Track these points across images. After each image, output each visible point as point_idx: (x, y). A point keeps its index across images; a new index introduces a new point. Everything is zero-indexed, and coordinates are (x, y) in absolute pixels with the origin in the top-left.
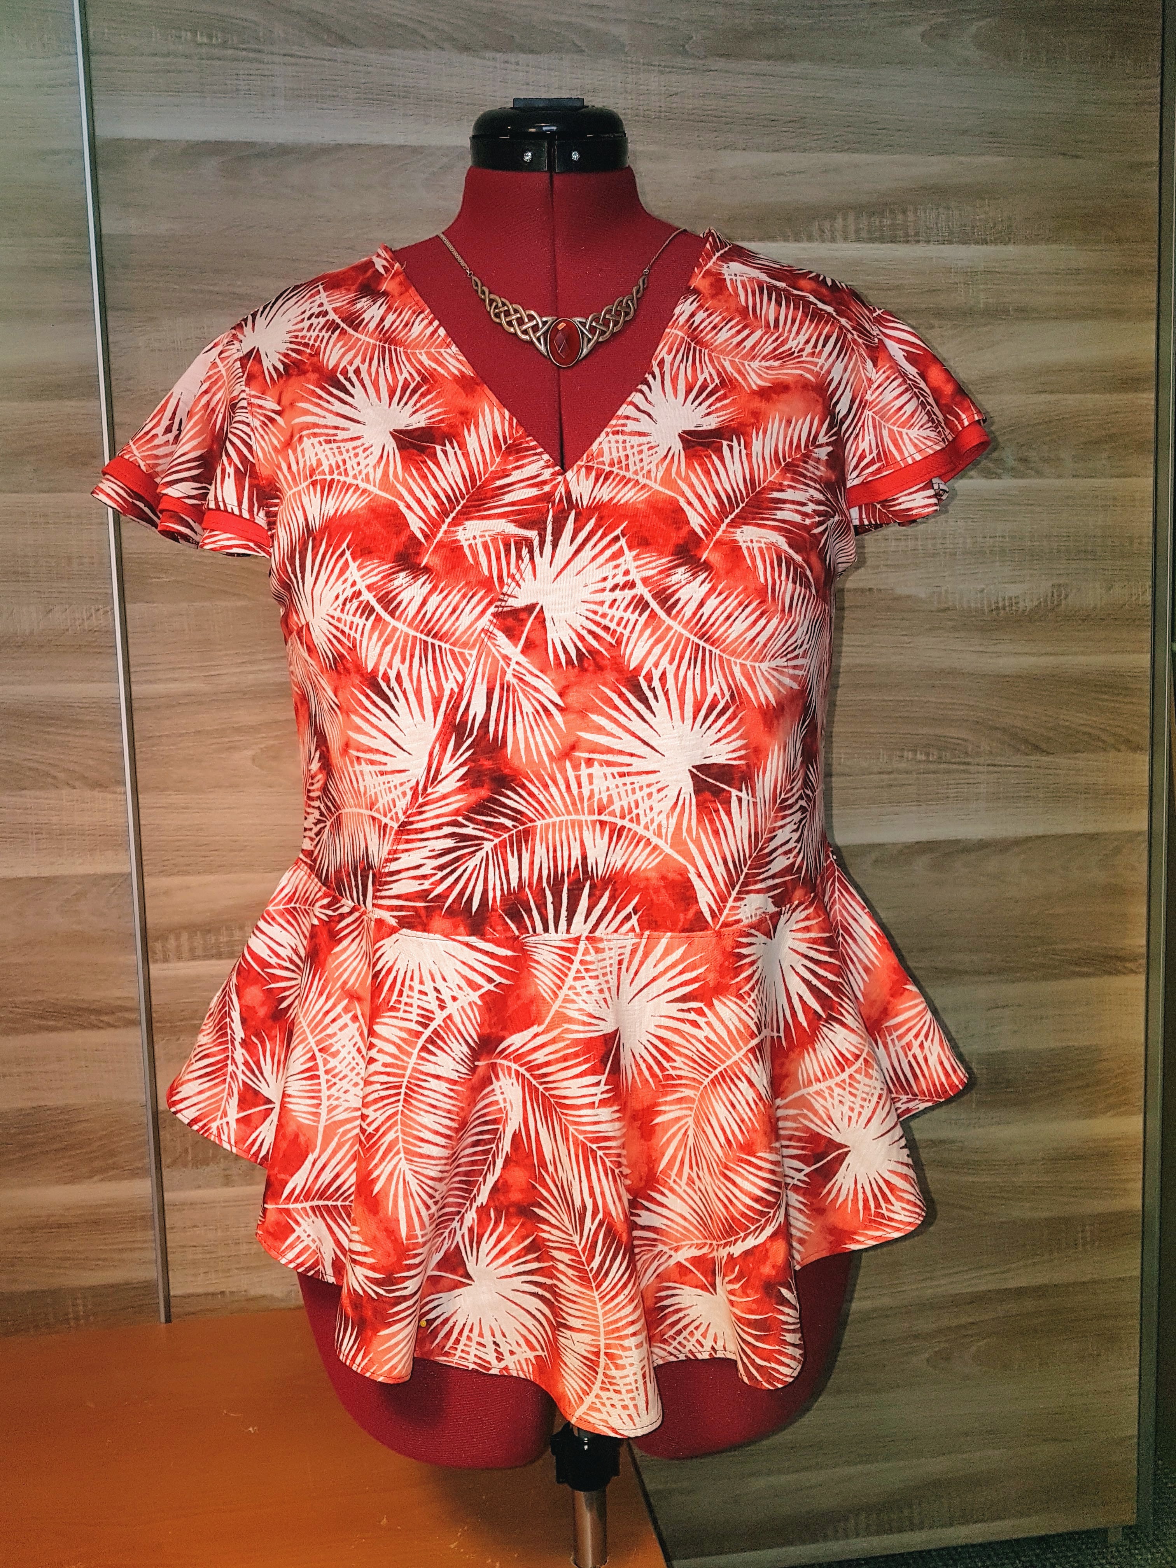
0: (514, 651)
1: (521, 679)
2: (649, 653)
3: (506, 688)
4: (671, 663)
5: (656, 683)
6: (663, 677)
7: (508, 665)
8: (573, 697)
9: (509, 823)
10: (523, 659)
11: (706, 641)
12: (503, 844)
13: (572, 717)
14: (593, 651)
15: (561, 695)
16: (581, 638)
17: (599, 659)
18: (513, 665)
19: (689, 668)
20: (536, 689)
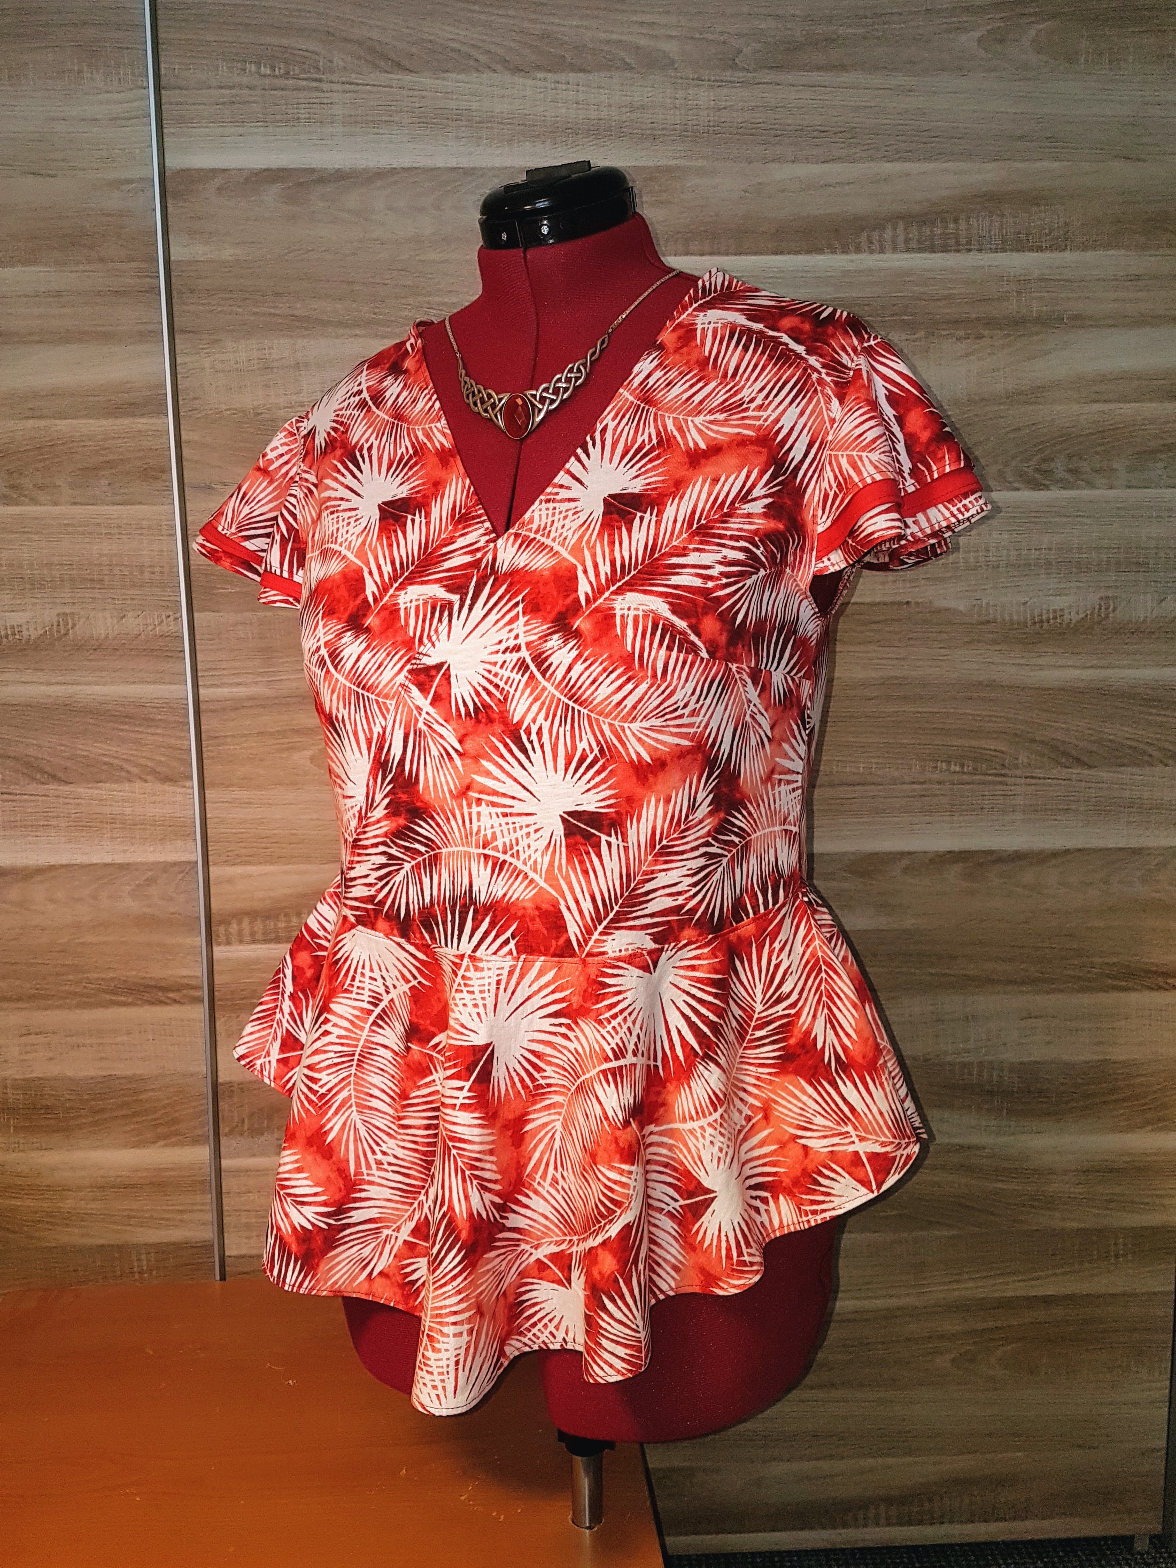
0: (424, 702)
1: (430, 727)
2: (529, 709)
3: (419, 733)
4: (546, 719)
5: (534, 737)
6: (539, 732)
7: (420, 714)
8: (469, 744)
9: (423, 849)
10: (431, 710)
11: (575, 702)
12: (418, 865)
13: (468, 761)
14: (486, 706)
15: (461, 742)
16: (478, 694)
17: (490, 712)
18: (424, 715)
19: (560, 725)
20: (441, 736)
